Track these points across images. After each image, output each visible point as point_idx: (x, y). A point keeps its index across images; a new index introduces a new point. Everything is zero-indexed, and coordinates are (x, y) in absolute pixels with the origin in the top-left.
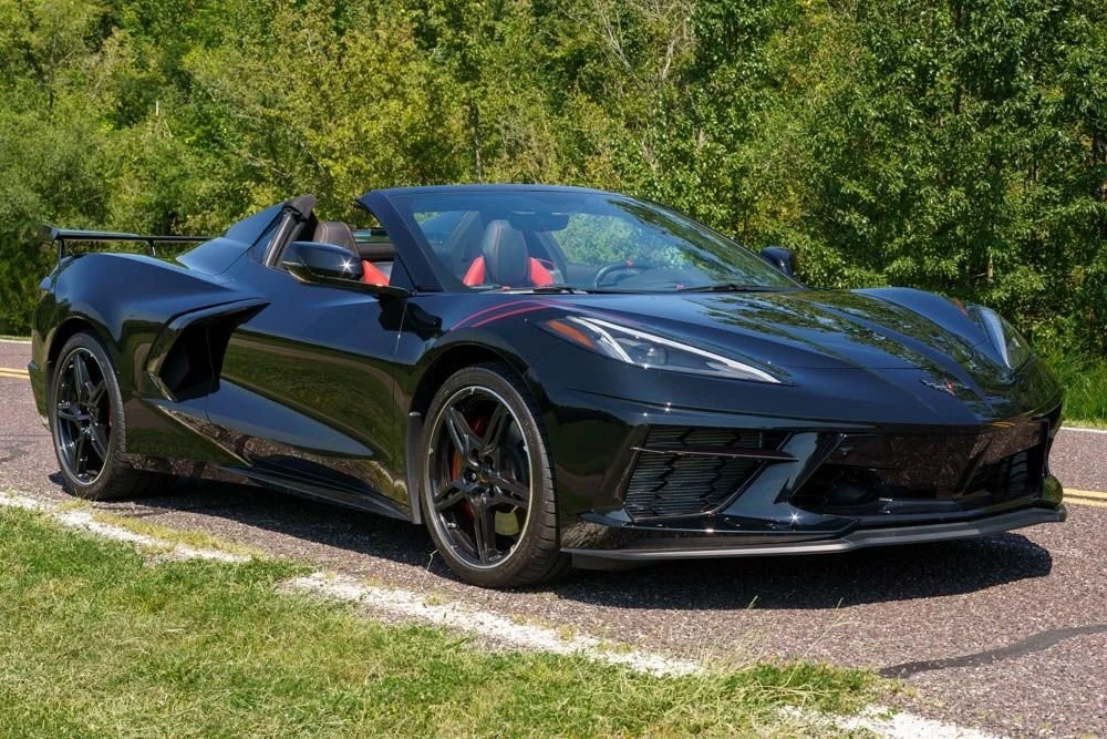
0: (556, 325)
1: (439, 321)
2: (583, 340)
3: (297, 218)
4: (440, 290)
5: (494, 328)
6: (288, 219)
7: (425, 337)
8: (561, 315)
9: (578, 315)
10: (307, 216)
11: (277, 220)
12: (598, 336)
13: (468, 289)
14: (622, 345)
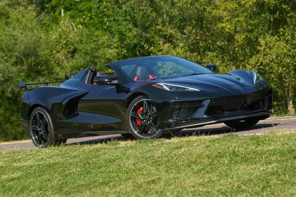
0: (154, 85)
1: (129, 89)
2: (160, 88)
3: (92, 71)
4: (129, 82)
5: (142, 88)
6: (90, 71)
7: (127, 93)
8: (155, 83)
9: (158, 83)
10: (94, 71)
11: (87, 72)
12: (163, 86)
13: (135, 81)
14: (167, 87)
